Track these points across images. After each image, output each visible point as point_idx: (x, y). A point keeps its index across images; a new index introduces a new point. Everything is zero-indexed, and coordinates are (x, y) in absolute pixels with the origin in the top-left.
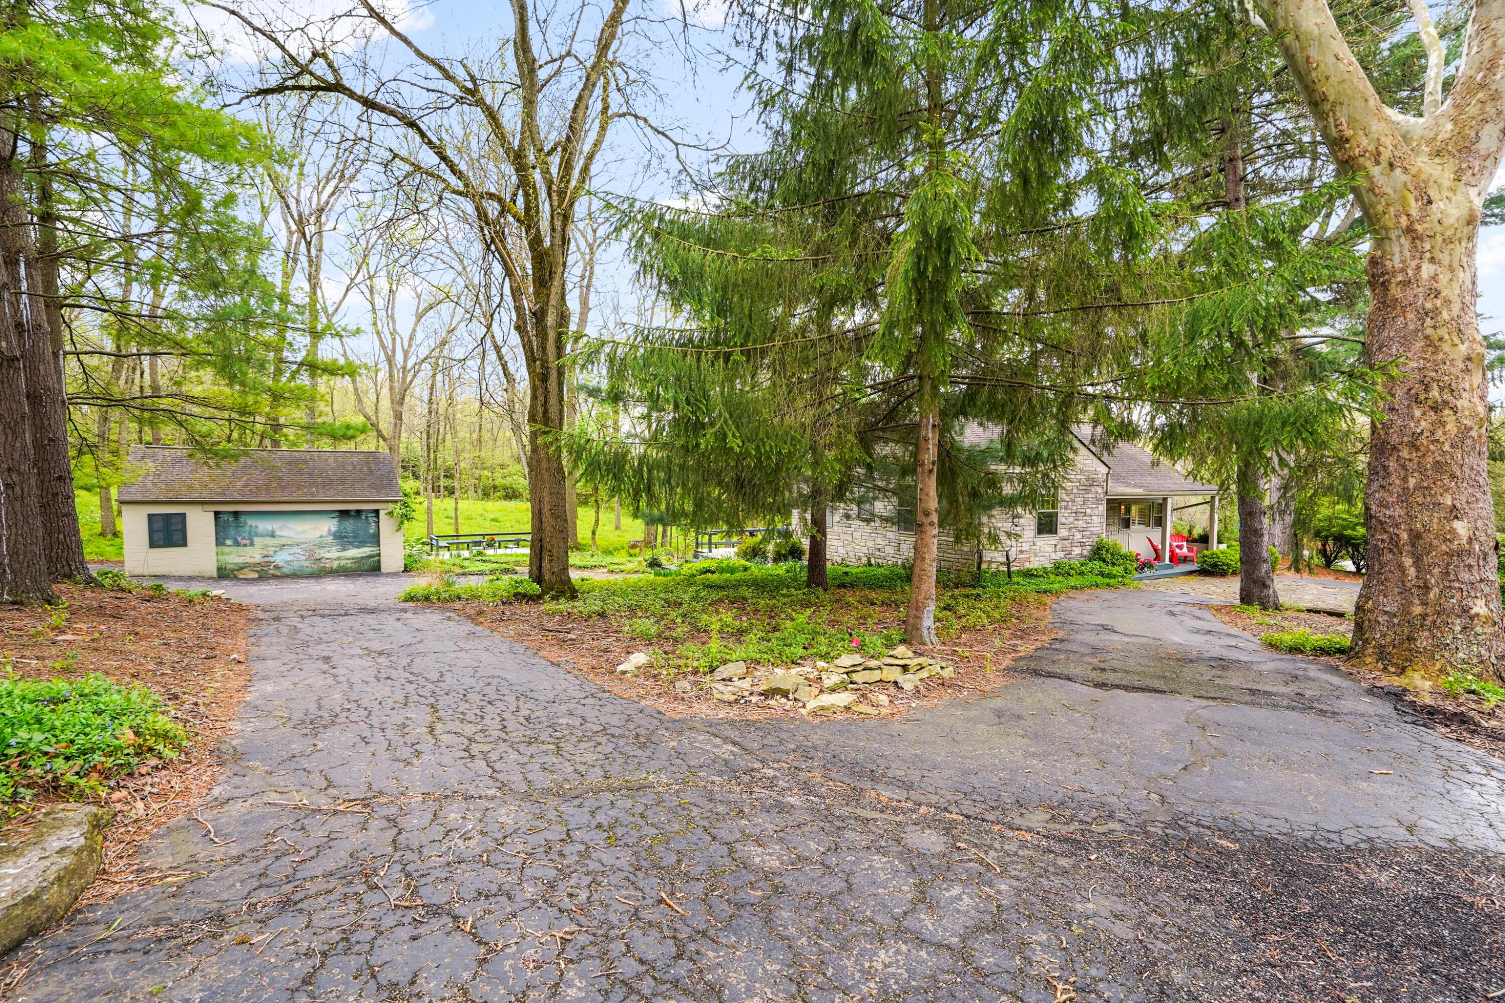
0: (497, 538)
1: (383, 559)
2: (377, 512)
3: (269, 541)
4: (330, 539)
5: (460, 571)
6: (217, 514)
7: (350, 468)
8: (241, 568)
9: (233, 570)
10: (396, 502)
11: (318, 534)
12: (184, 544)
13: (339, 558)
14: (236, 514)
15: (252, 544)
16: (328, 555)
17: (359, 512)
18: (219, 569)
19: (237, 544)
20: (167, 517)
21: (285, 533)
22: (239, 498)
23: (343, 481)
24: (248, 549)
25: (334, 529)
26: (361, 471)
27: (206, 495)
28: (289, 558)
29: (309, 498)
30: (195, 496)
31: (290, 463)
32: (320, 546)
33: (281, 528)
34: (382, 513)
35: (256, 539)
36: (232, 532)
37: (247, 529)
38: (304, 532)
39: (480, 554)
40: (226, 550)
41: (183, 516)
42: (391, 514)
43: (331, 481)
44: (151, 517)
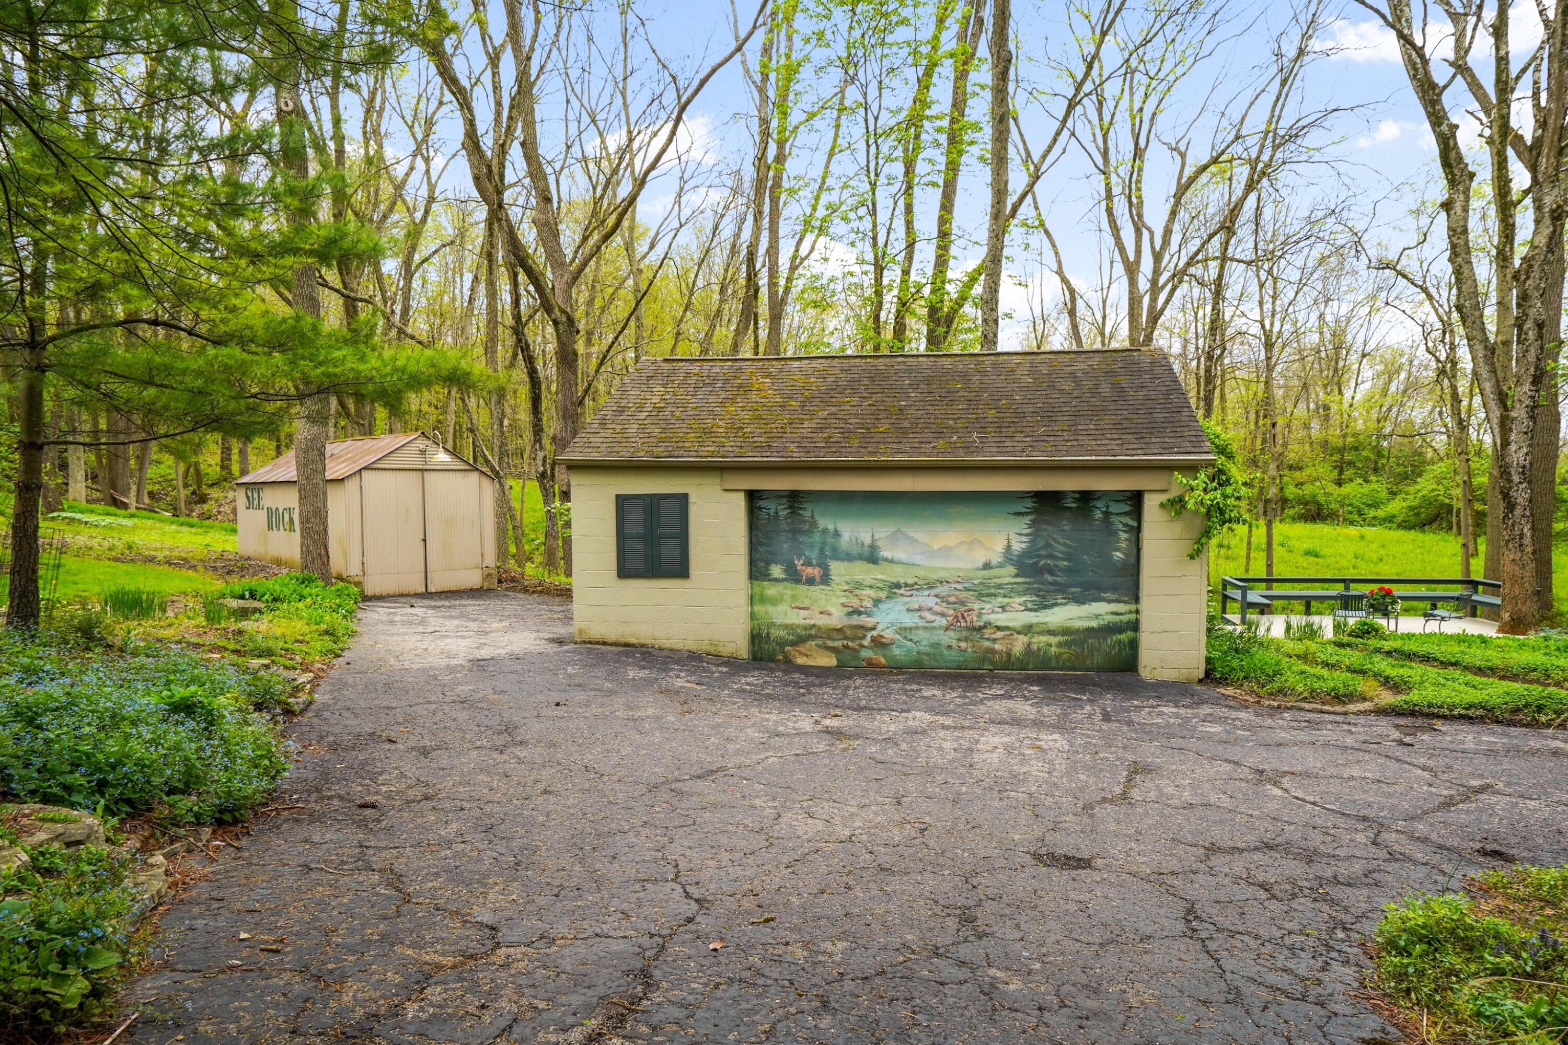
0: (1398, 589)
1: (1146, 640)
2: (1136, 499)
3: (862, 572)
4: (1007, 574)
5: (1387, 698)
6: (753, 496)
7: (1067, 385)
8: (801, 640)
9: (783, 643)
10: (1191, 469)
11: (979, 557)
12: (681, 571)
13: (1028, 629)
14: (794, 498)
15: (826, 579)
16: (1002, 619)
17: (1086, 497)
18: (757, 638)
19: (794, 576)
20: (653, 502)
21: (899, 554)
22: (797, 456)
23: (1048, 415)
24: (816, 591)
25: (1018, 546)
26: (1095, 393)
27: (731, 451)
28: (909, 620)
29: (961, 457)
30: (708, 452)
31: (928, 381)
32: (984, 592)
33: (894, 538)
34: (1151, 503)
35: (836, 567)
36: (784, 545)
37: (817, 538)
38: (946, 551)
39: (1366, 631)
40: (772, 590)
41: (684, 498)
42: (1177, 505)
43: (1022, 416)
44: (621, 500)
